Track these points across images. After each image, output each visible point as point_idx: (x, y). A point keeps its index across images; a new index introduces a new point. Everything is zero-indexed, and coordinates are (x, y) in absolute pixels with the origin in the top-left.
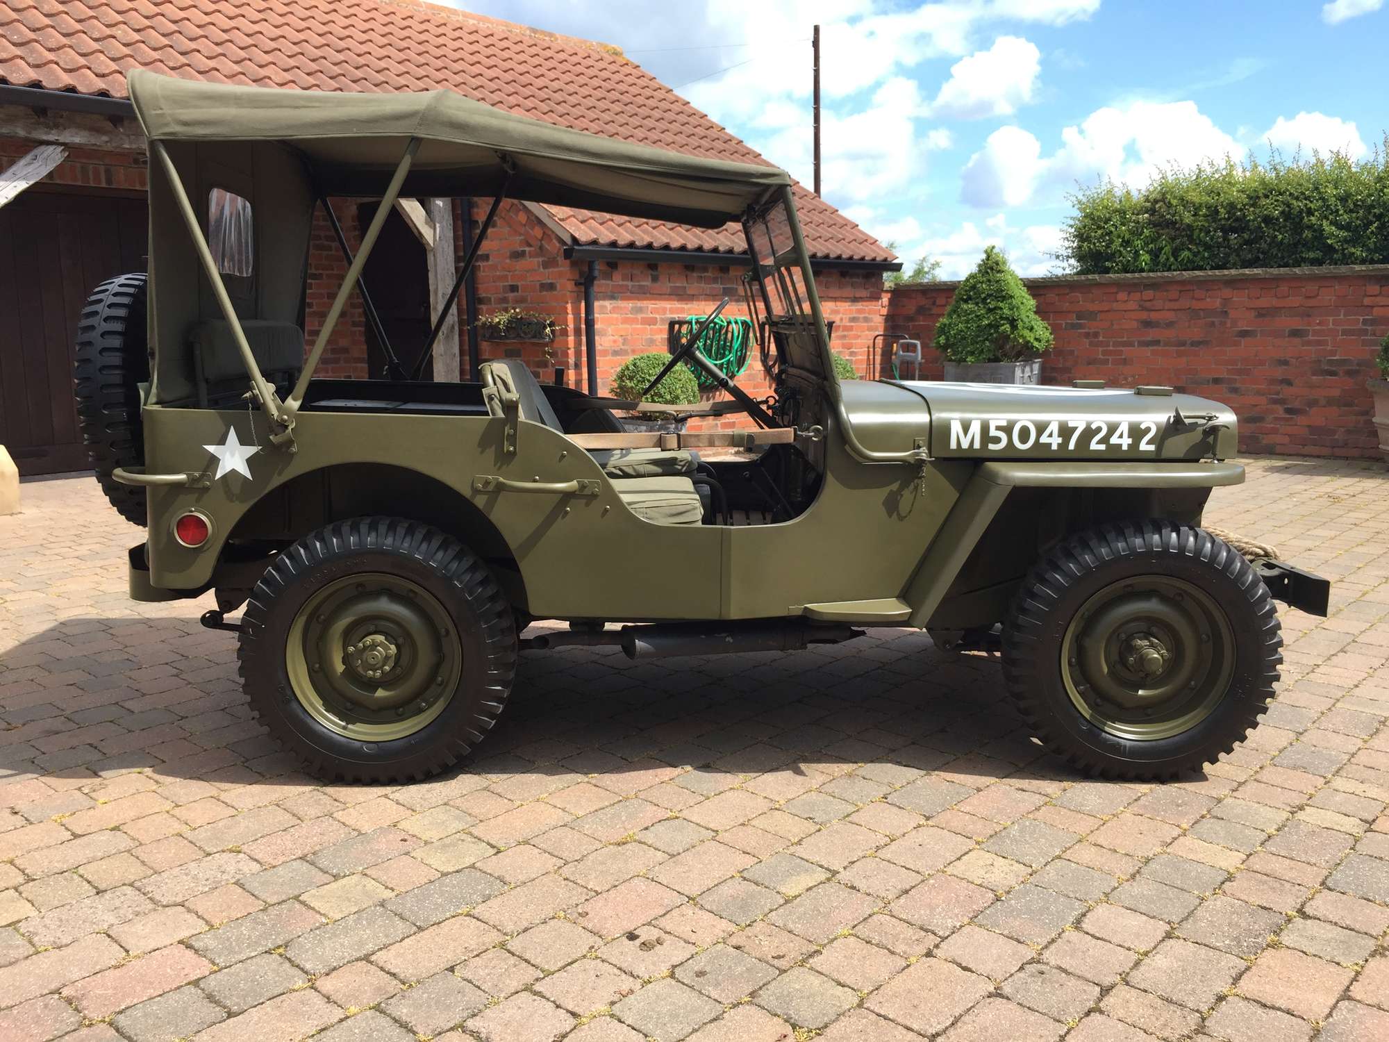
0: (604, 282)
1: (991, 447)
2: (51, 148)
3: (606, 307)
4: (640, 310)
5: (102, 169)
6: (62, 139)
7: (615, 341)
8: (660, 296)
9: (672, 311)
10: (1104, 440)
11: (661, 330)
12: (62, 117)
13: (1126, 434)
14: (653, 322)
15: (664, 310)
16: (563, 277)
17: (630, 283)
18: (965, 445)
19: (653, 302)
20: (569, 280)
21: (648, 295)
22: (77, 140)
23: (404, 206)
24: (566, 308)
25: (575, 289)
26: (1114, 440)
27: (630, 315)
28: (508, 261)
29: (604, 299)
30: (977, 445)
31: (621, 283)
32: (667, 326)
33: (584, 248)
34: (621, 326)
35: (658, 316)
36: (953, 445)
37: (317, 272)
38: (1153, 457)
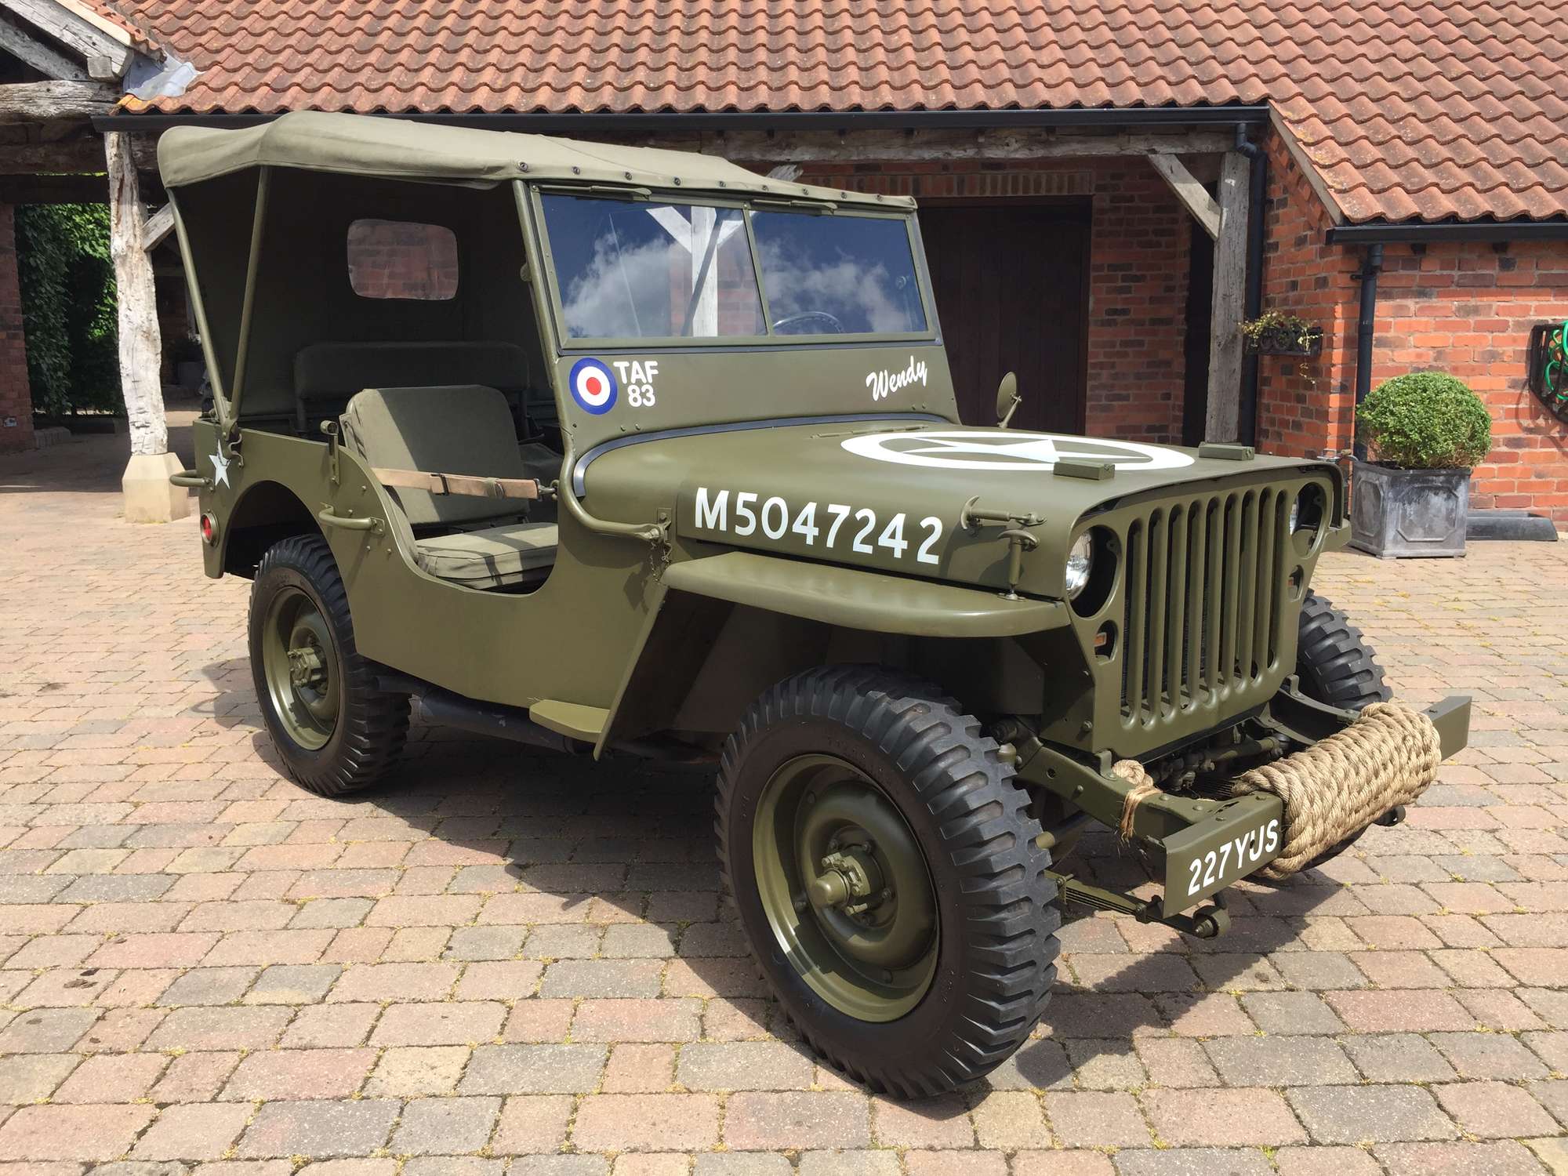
0: (1402, 272)
1: (739, 530)
2: (785, 168)
3: (1407, 307)
4: (1476, 310)
5: (911, 179)
6: (793, 158)
7: (1419, 356)
8: (1520, 289)
9: (1539, 310)
10: (871, 539)
11: (1515, 341)
12: (794, 136)
13: (899, 534)
14: (1503, 327)
15: (1527, 309)
16: (1335, 268)
17: (1456, 273)
18: (711, 525)
19: (1499, 298)
20: (1341, 272)
21: (1493, 289)
22: (807, 157)
23: (1179, 190)
24: (1334, 311)
25: (1352, 284)
26: (884, 541)
27: (1454, 318)
28: (1293, 250)
29: (1404, 296)
30: (723, 527)
31: (1438, 272)
32: (1528, 334)
33: (1358, 227)
34: (1433, 334)
35: (1509, 319)
36: (699, 524)
37: (1138, 273)
38: (936, 574)
